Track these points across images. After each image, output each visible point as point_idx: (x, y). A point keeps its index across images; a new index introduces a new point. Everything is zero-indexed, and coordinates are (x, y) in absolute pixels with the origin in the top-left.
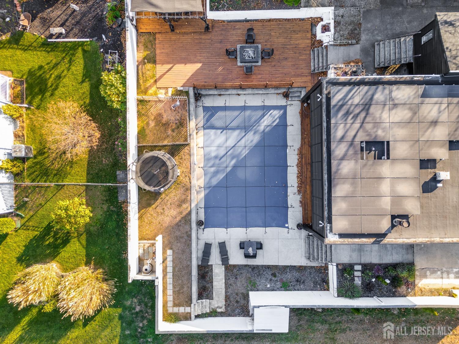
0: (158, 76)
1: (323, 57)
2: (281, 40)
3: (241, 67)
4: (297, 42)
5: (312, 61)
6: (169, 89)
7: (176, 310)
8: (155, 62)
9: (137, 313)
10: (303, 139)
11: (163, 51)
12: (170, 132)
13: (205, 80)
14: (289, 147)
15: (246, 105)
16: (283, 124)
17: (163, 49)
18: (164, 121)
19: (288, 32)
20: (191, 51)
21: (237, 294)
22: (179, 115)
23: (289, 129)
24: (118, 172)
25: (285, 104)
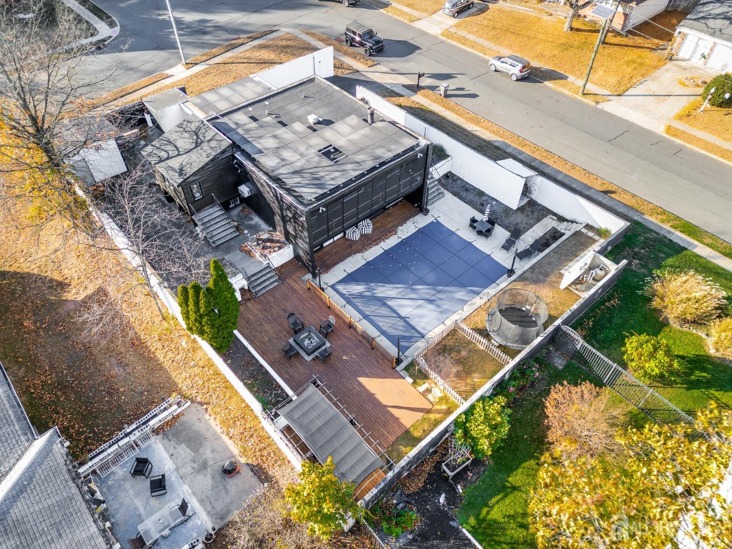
0: (420, 415)
1: (258, 278)
2: (267, 327)
3: (329, 341)
4: (259, 313)
5: (268, 289)
6: (421, 392)
7: (596, 237)
8: (407, 432)
9: (639, 260)
10: (350, 255)
11: (386, 433)
12: (464, 353)
13: (376, 363)
14: (368, 260)
15: (361, 318)
16: (351, 278)
17: (383, 435)
18: (460, 368)
19: (252, 327)
20: (357, 403)
21: (528, 216)
22: (437, 358)
23: (350, 271)
24: (561, 367)
25: (330, 289)
